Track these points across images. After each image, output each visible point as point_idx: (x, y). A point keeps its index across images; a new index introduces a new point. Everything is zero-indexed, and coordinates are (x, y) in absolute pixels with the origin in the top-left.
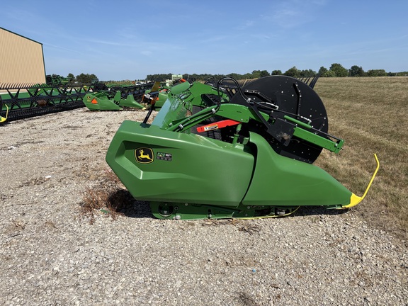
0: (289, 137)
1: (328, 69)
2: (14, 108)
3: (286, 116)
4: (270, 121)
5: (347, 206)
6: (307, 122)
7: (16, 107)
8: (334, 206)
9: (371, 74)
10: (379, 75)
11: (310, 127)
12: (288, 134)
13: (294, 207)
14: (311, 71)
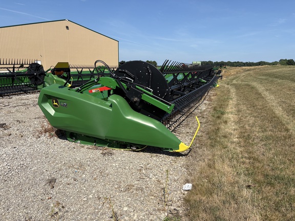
0: (139, 100)
2: (79, 80)
3: (137, 86)
4: (128, 89)
5: (177, 151)
6: (150, 91)
7: (80, 79)
8: (168, 149)
11: (152, 94)
12: (138, 98)
13: (142, 146)
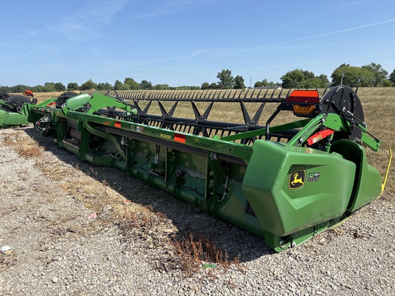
1: (123, 83)
9: (158, 87)
10: (164, 89)
14: (107, 84)
